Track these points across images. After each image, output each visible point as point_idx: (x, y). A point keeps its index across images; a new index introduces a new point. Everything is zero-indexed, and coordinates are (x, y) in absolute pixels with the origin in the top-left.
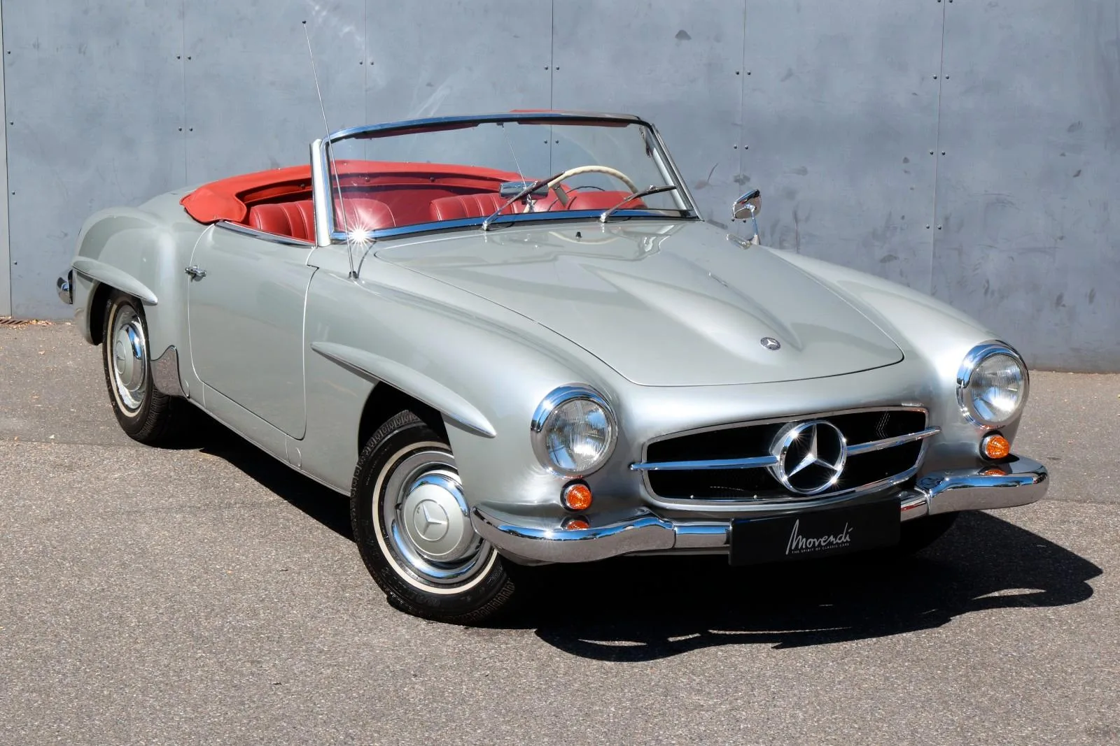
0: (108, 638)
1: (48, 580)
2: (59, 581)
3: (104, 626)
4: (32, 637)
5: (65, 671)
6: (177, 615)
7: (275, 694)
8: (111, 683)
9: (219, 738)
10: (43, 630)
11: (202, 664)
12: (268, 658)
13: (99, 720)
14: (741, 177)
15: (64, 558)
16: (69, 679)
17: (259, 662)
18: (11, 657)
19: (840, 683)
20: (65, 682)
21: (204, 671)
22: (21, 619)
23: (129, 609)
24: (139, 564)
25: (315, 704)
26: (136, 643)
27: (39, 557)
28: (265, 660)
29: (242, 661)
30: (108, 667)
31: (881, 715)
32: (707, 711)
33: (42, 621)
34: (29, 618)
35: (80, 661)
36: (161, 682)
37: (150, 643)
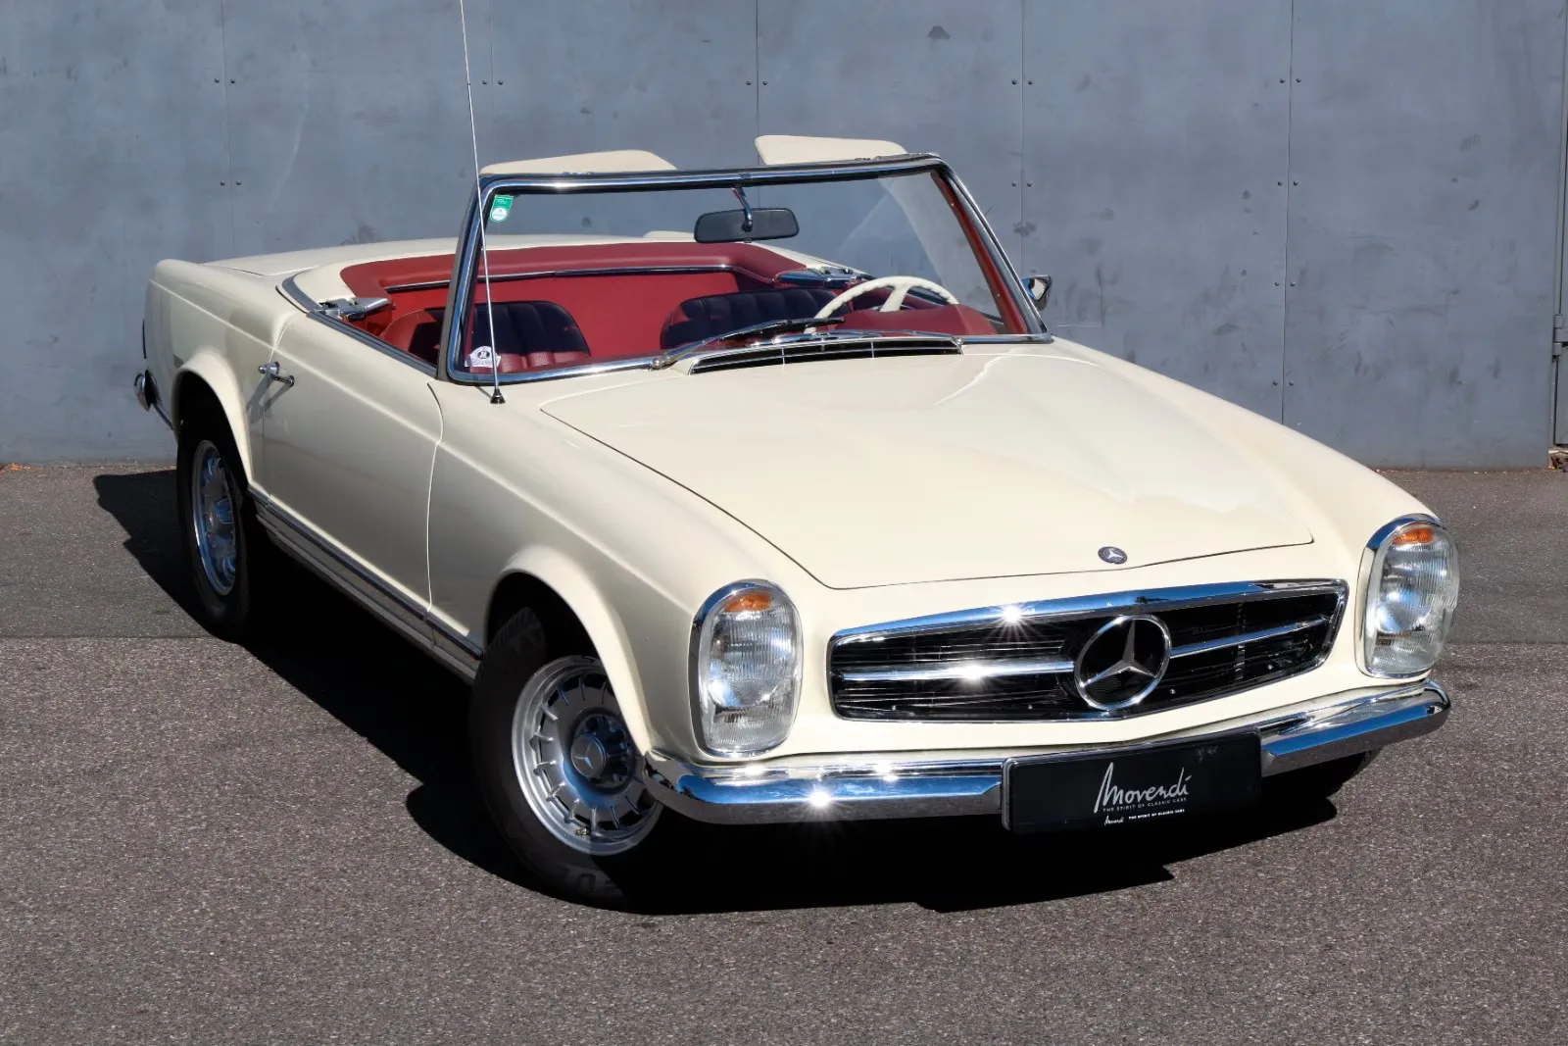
0: (420, 905)
1: (281, 830)
2: (298, 831)
3: (404, 889)
4: (313, 910)
5: (392, 954)
7: (702, 967)
8: (468, 968)
9: (670, 1033)
10: (321, 900)
13: (486, 1019)
14: (1024, 225)
18: (301, 941)
19: (1443, 905)
21: (584, 943)
22: (280, 886)
24: (396, 799)
25: (767, 977)
26: (464, 908)
27: (246, 798)
28: (660, 922)
30: (448, 945)
31: (1524, 945)
32: (1295, 954)
33: (312, 888)
34: (291, 884)
35: (404, 940)
36: (538, 961)
37: (485, 909)
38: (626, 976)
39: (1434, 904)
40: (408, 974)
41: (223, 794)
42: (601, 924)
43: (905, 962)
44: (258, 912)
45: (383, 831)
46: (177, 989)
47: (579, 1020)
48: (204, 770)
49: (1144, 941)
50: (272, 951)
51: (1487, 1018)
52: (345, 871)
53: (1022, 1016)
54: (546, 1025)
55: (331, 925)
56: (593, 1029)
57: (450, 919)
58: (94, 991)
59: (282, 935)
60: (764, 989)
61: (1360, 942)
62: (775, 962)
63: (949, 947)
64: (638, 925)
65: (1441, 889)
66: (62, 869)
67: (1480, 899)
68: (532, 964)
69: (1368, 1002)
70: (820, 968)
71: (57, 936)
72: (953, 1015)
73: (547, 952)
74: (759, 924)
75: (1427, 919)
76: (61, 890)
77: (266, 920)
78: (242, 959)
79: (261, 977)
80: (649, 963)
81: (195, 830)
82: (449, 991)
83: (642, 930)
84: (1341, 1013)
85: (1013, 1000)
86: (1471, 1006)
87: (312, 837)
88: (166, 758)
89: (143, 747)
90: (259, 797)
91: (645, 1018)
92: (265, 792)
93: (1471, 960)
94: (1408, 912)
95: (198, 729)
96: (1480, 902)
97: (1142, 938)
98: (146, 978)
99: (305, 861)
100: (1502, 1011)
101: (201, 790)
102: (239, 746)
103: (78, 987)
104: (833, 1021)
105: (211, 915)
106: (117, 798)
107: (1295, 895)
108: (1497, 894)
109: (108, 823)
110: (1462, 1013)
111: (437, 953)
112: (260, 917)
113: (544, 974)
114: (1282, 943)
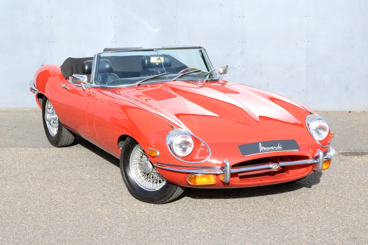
14: (242, 52)
24: (84, 182)
27: (49, 182)
38: (134, 219)
39: (325, 206)
40: (83, 219)
41: (43, 181)
43: (199, 217)
44: (50, 205)
45: (80, 189)
46: (30, 221)
47: (122, 228)
48: (40, 176)
50: (52, 214)
51: (333, 230)
52: (71, 197)
53: (224, 228)
54: (114, 229)
55: (66, 208)
56: (125, 230)
58: (11, 222)
59: (55, 211)
60: (165, 222)
63: (209, 214)
66: (5, 196)
68: (112, 217)
69: (305, 226)
70: (179, 218)
71: (3, 210)
72: (208, 228)
73: (116, 214)
75: (323, 209)
76: (5, 201)
78: (45, 215)
79: (50, 219)
81: (37, 189)
82: (92, 222)
84: (299, 229)
85: (223, 225)
86: (330, 227)
87: (64, 190)
88: (31, 173)
89: (26, 171)
90: (52, 182)
91: (137, 228)
92: (53, 181)
93: (332, 218)
94: (319, 208)
95: (39, 167)
96: (336, 206)
98: (23, 219)
99: (62, 195)
100: (337, 229)
101: (39, 180)
102: (48, 171)
103: (8, 221)
104: (180, 229)
105: (39, 206)
106: (19, 182)
107: (293, 204)
108: (341, 204)
109: (17, 187)
110: (328, 229)
111: (90, 214)
112: (50, 207)
113: (115, 219)
114: (287, 214)
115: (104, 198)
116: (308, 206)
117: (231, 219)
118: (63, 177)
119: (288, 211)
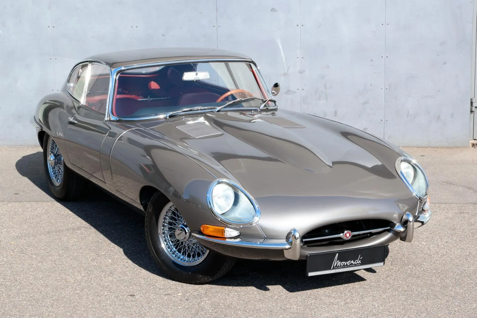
0: (62, 289)
1: (27, 264)
2: (33, 264)
3: (59, 284)
4: (28, 291)
5: (47, 305)
6: (91, 277)
7: (145, 309)
8: (70, 309)
10: (31, 287)
11: (108, 298)
12: (137, 293)
14: (301, 70)
15: (32, 254)
16: (50, 309)
17: (134, 295)
18: (20, 301)
19: (388, 289)
20: (49, 310)
21: (110, 301)
22: (20, 283)
23: (68, 275)
24: (67, 254)
26: (76, 290)
27: (20, 254)
28: (136, 294)
29: (126, 295)
30: (66, 302)
31: (410, 302)
32: (336, 305)
33: (30, 283)
34: (24, 282)
35: (53, 300)
36: (92, 307)
37: (82, 290)
38: (119, 312)
39: (386, 289)
40: (50, 312)
41: (14, 252)
42: (118, 295)
43: (210, 307)
49: (289, 301)
50: (9, 304)
52: (43, 278)
55: (32, 295)
57: (70, 294)
59: (15, 299)
61: (357, 301)
62: (168, 308)
64: (129, 296)
65: (389, 284)
67: (401, 287)
70: (182, 310)
73: (97, 304)
74: (168, 295)
75: (382, 293)
77: (11, 294)
80: (128, 308)
83: (130, 297)
87: (36, 267)
90: (25, 254)
92: (27, 252)
93: (392, 307)
95: (14, 231)
97: (288, 299)
99: (31, 274)
102: (24, 237)
108: (407, 285)
111: (62, 304)
112: (10, 293)
113: (93, 312)
114: (332, 301)
115: (89, 278)
116: (363, 288)
117: (253, 311)
118: (42, 247)
119: (334, 297)
